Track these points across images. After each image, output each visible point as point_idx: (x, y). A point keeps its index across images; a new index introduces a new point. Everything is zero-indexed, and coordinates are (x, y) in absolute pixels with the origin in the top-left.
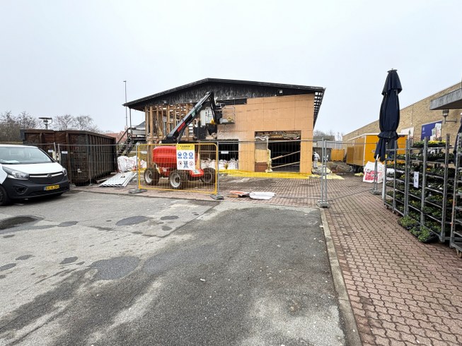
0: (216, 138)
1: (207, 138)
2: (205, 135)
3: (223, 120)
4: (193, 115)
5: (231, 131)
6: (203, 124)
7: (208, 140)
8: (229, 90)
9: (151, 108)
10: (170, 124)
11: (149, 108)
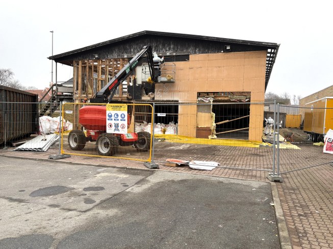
0: (154, 98)
1: (143, 98)
2: (141, 95)
3: (162, 79)
4: (127, 72)
5: (170, 91)
6: (139, 82)
7: (144, 101)
8: (169, 45)
9: (80, 63)
10: (101, 81)
11: (78, 62)
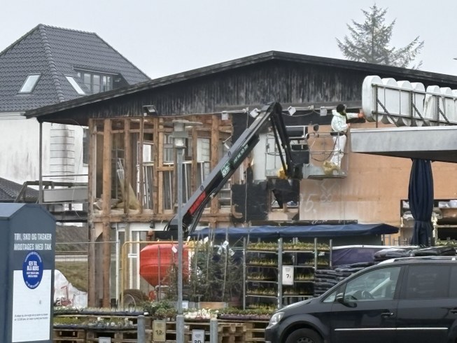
0: (297, 216)
1: (272, 217)
2: (267, 208)
4: (224, 173)
5: (337, 198)
6: (260, 176)
7: (273, 223)
9: (107, 124)
10: (164, 172)
11: (102, 122)
